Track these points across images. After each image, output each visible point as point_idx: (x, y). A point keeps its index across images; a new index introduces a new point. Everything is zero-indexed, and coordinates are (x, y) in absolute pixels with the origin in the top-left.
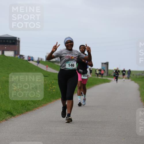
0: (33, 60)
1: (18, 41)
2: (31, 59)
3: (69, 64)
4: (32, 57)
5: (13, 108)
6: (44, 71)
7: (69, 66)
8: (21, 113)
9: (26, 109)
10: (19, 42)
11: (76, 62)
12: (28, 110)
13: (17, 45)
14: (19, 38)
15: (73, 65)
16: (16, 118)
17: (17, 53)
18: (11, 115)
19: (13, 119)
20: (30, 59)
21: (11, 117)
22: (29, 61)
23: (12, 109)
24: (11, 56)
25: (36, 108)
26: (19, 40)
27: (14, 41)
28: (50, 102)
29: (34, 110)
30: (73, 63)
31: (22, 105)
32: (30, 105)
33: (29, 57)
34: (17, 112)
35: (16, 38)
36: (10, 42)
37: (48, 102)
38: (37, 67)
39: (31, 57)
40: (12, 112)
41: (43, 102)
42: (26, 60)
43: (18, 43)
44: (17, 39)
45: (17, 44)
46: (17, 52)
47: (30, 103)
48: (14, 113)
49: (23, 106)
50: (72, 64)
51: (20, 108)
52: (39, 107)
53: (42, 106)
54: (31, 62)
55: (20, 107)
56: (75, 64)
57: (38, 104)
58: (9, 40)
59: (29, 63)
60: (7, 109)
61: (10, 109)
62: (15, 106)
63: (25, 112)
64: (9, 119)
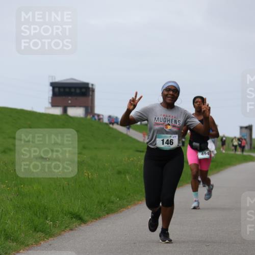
1: (91, 89)
2: (115, 121)
3: (163, 140)
4: (117, 118)
5: (84, 209)
6: (138, 142)
7: (163, 144)
8: (97, 217)
9: (106, 209)
10: (93, 91)
11: (177, 136)
12: (110, 212)
13: (90, 97)
14: (92, 85)
15: (171, 142)
16: (88, 226)
17: (89, 111)
18: (79, 221)
19: (84, 227)
21: (79, 225)
22: (111, 126)
23: (81, 209)
24: (79, 116)
25: (123, 208)
26: (94, 87)
27: (84, 90)
29: (121, 212)
31: (98, 202)
32: (113, 202)
33: (110, 117)
34: (91, 215)
35: (88, 84)
36: (78, 91)
40: (82, 215)
41: (136, 197)
42: (106, 124)
43: (91, 93)
44: (90, 86)
45: (89, 96)
46: (89, 109)
47: (113, 198)
48: (86, 218)
50: (168, 140)
51: (97, 207)
52: (129, 207)
53: (135, 204)
55: (95, 207)
56: (175, 139)
57: (127, 201)
58: (75, 88)
59: (110, 128)
60: (72, 211)
61: (79, 210)
62: (87, 205)
63: (105, 216)
64: (76, 228)
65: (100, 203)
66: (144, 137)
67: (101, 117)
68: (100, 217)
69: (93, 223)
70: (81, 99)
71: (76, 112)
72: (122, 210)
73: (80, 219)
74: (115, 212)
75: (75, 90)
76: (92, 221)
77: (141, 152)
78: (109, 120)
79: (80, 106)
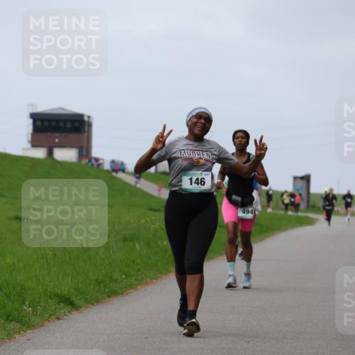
0: (123, 171)
1: (86, 123)
2: (120, 167)
3: (191, 179)
4: (122, 163)
5: (76, 290)
6: (152, 196)
7: (191, 184)
8: (95, 301)
9: (107, 290)
10: (90, 125)
11: (209, 173)
12: (112, 294)
13: (86, 135)
14: (89, 117)
15: (202, 182)
16: (81, 314)
17: (85, 153)
18: (69, 307)
19: (75, 315)
20: (118, 167)
21: (69, 312)
22: (114, 174)
23: (72, 290)
24: (69, 161)
25: (131, 288)
26: (91, 120)
27: (77, 124)
28: (165, 275)
29: (127, 294)
30: (203, 176)
31: (96, 280)
32: (116, 280)
33: (113, 162)
34: (86, 299)
35: (82, 116)
36: (69, 125)
37: (161, 273)
38: (135, 187)
39: (120, 163)
40: (73, 298)
41: (148, 274)
42: (108, 172)
43: (86, 129)
44: (86, 119)
45: (84, 132)
46: (85, 151)
47: (117, 275)
48: (78, 302)
49: (100, 283)
51: (94, 288)
52: (139, 287)
53: (147, 284)
54: (120, 175)
55: (92, 287)
56: (207, 178)
57: (136, 280)
58: (65, 121)
59: (115, 178)
60: (60, 292)
61: (69, 290)
62: (80, 285)
63: (105, 299)
64: (65, 317)
65: (98, 282)
67: (101, 162)
68: (98, 301)
69: (89, 310)
70: (73, 137)
71: (66, 155)
72: (129, 291)
73: (70, 304)
74: (119, 294)
75: (65, 124)
76: (87, 307)
77: (155, 210)
78: (111, 166)
79: (71, 147)
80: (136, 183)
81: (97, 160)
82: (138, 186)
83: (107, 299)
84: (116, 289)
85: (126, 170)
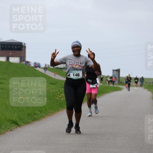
0: (39, 67)
2: (38, 65)
3: (74, 74)
4: (39, 64)
5: (19, 118)
6: (52, 78)
8: (27, 123)
9: (32, 118)
10: (25, 47)
11: (81, 71)
12: (35, 120)
13: (23, 51)
14: (25, 44)
15: (78, 75)
16: (21, 128)
17: (23, 59)
18: (16, 126)
19: (19, 129)
20: (37, 65)
21: (16, 128)
22: (35, 68)
24: (16, 62)
25: (43, 118)
26: (25, 45)
27: (19, 47)
28: (57, 112)
29: (41, 120)
30: (79, 73)
31: (28, 114)
32: (36, 114)
33: (35, 63)
34: (23, 122)
35: (22, 43)
36: (16, 47)
37: (56, 111)
40: (18, 122)
41: (50, 111)
42: (33, 67)
43: (23, 49)
44: (23, 44)
45: (23, 50)
46: (23, 58)
47: (36, 112)
48: (20, 123)
50: (76, 74)
52: (46, 117)
53: (50, 116)
54: (38, 69)
55: (26, 117)
56: (81, 73)
57: (45, 114)
58: (14, 45)
59: (35, 70)
60: (12, 119)
61: (16, 118)
62: (21, 116)
63: (31, 122)
64: (14, 130)
65: (29, 115)
66: (55, 75)
67: (30, 63)
68: (28, 123)
69: (25, 127)
70: (18, 52)
71: (15, 60)
72: (42, 119)
73: (16, 124)
75: (14, 47)
76: (24, 125)
77: (53, 84)
79: (17, 56)
80: (45, 72)
81: (28, 62)
82: (46, 73)
83: (33, 122)
84: (36, 117)
85: (41, 67)
